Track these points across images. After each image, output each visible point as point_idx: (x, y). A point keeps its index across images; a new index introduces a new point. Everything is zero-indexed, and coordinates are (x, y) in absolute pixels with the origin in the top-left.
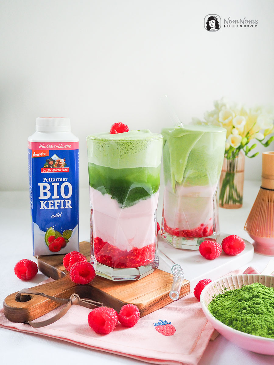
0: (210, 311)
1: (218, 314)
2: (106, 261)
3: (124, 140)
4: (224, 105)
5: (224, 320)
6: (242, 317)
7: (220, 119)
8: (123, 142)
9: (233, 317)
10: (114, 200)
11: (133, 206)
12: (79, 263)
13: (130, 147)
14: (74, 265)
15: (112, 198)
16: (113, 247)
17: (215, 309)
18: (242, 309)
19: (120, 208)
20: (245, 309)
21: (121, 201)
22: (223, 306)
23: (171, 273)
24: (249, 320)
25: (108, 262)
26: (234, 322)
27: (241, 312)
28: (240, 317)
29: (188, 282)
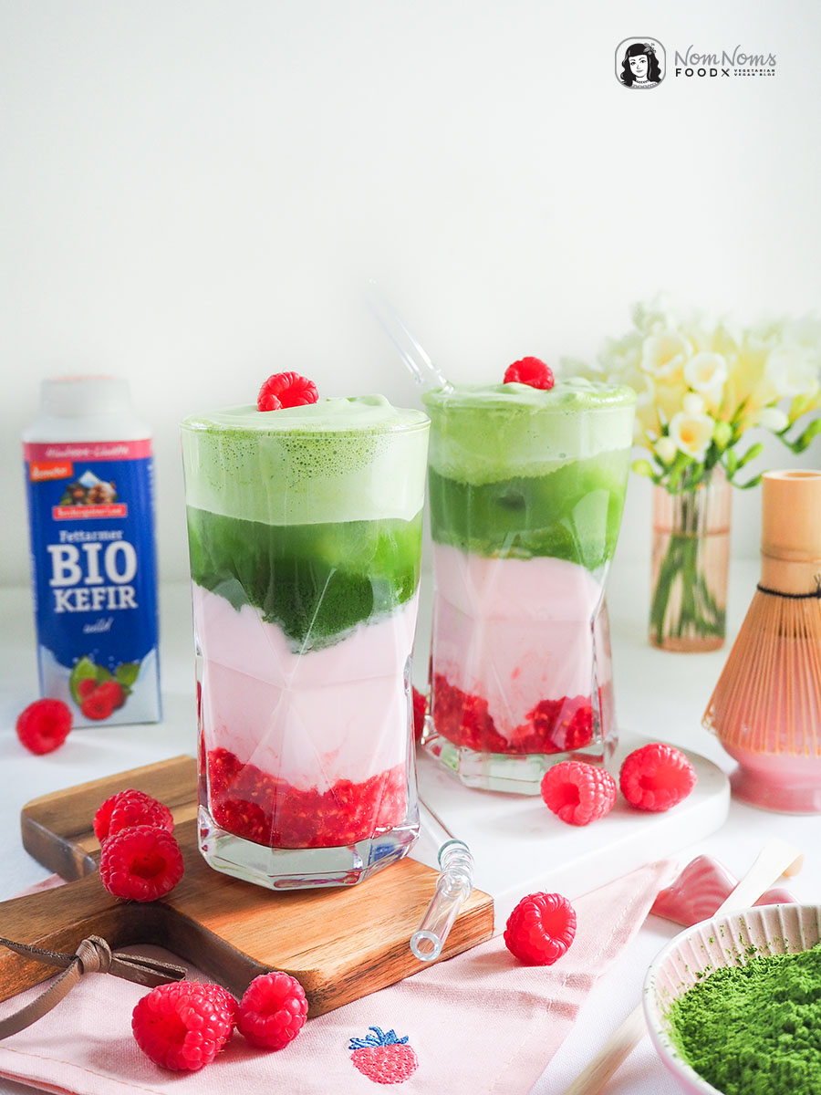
0: (677, 1022)
1: (700, 1037)
4: (659, 318)
5: (714, 1060)
6: (775, 1056)
7: (647, 364)
9: (745, 1053)
17: (693, 1018)
18: (782, 1031)
20: (789, 1029)
22: (720, 1011)
24: (796, 1070)
26: (747, 1073)
27: (774, 1041)
28: (768, 1056)
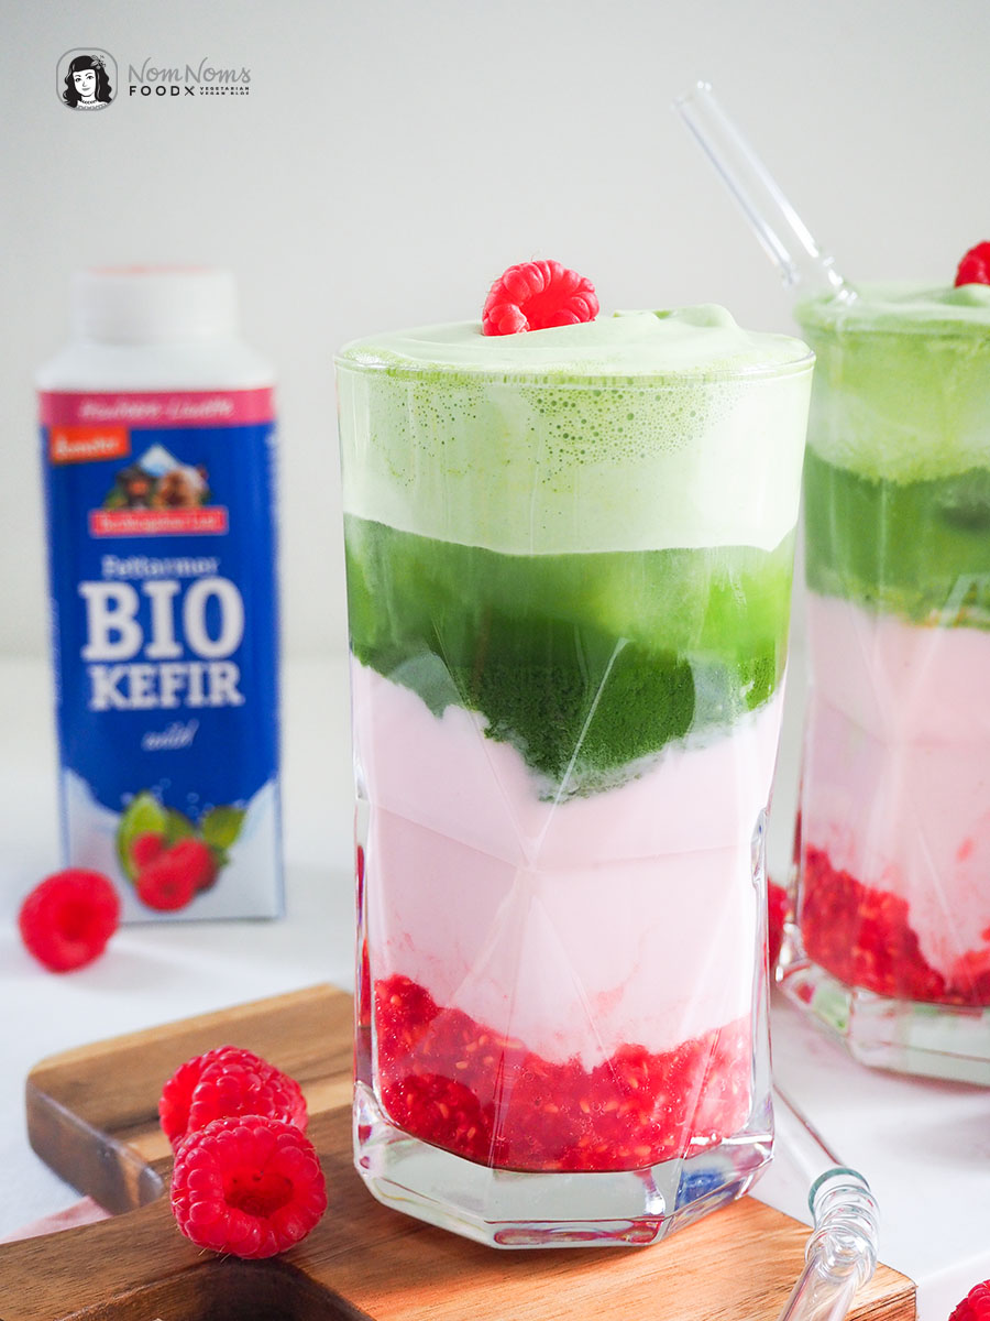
2: (452, 1123)
3: (571, 379)
8: (565, 386)
10: (501, 744)
11: (622, 786)
12: (230, 1127)
13: (608, 417)
14: (200, 1139)
15: (489, 733)
16: (498, 1042)
19: (541, 799)
21: (546, 756)
23: (805, 1217)
25: (460, 1131)
29: (900, 1287)
